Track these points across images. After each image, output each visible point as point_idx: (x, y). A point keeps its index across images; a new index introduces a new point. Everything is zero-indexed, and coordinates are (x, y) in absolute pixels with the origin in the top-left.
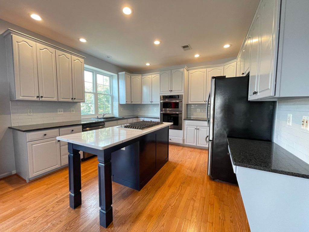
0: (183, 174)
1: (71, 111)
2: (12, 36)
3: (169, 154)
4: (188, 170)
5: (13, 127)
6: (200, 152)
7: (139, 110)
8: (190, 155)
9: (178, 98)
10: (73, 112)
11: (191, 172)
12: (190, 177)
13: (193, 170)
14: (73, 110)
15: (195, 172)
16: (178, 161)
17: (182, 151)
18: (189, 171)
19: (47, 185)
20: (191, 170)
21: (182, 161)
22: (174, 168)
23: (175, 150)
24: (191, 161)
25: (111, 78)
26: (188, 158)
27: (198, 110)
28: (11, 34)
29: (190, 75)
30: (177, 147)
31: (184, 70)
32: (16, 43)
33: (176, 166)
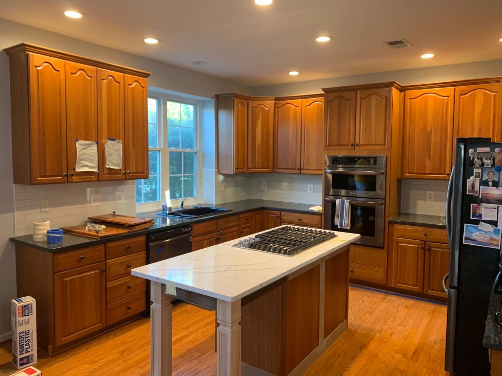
0: (384, 362)
1: (115, 199)
2: (28, 56)
3: (349, 312)
4: (396, 353)
5: (17, 237)
6: (434, 311)
7: (265, 188)
8: (405, 317)
9: (375, 163)
10: (120, 199)
11: (404, 360)
12: (402, 371)
13: (410, 354)
14: (120, 196)
15: (416, 362)
16: (372, 330)
17: (384, 305)
18: (399, 356)
19: (92, 363)
20: (405, 355)
21: (382, 330)
22: (363, 347)
23: (363, 301)
24: (406, 333)
25: (198, 109)
26: (400, 325)
27: (430, 195)
28: (27, 52)
29: (408, 101)
30: (369, 294)
31: (390, 92)
32: (35, 68)
33: (369, 342)
